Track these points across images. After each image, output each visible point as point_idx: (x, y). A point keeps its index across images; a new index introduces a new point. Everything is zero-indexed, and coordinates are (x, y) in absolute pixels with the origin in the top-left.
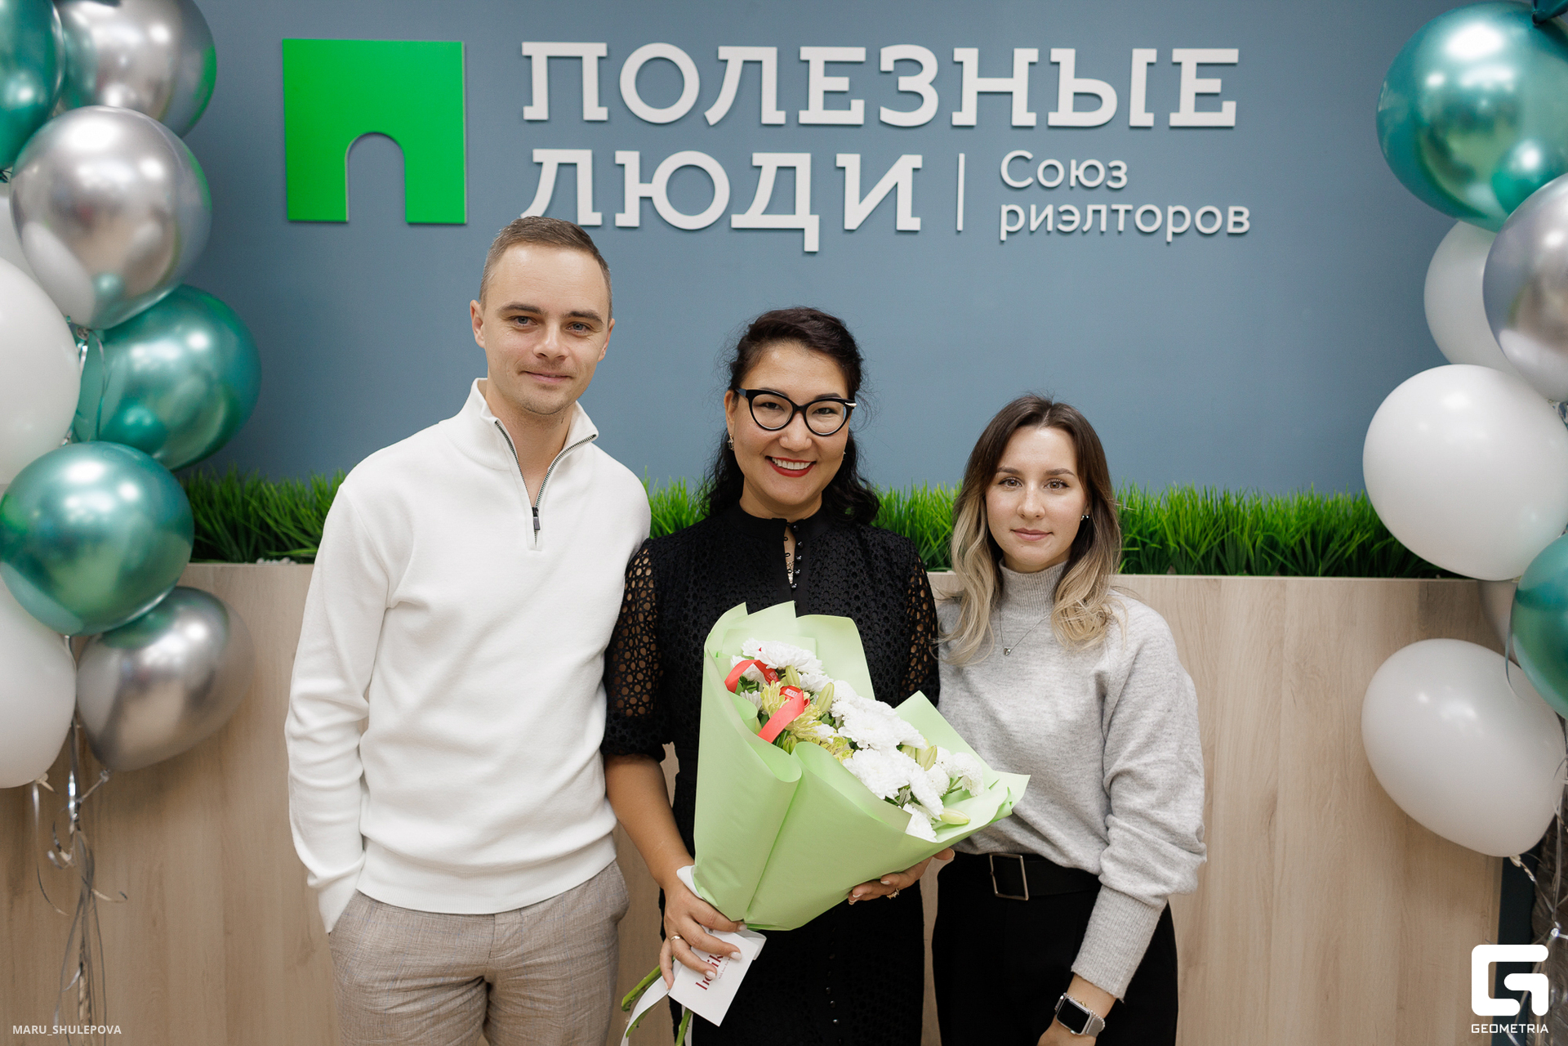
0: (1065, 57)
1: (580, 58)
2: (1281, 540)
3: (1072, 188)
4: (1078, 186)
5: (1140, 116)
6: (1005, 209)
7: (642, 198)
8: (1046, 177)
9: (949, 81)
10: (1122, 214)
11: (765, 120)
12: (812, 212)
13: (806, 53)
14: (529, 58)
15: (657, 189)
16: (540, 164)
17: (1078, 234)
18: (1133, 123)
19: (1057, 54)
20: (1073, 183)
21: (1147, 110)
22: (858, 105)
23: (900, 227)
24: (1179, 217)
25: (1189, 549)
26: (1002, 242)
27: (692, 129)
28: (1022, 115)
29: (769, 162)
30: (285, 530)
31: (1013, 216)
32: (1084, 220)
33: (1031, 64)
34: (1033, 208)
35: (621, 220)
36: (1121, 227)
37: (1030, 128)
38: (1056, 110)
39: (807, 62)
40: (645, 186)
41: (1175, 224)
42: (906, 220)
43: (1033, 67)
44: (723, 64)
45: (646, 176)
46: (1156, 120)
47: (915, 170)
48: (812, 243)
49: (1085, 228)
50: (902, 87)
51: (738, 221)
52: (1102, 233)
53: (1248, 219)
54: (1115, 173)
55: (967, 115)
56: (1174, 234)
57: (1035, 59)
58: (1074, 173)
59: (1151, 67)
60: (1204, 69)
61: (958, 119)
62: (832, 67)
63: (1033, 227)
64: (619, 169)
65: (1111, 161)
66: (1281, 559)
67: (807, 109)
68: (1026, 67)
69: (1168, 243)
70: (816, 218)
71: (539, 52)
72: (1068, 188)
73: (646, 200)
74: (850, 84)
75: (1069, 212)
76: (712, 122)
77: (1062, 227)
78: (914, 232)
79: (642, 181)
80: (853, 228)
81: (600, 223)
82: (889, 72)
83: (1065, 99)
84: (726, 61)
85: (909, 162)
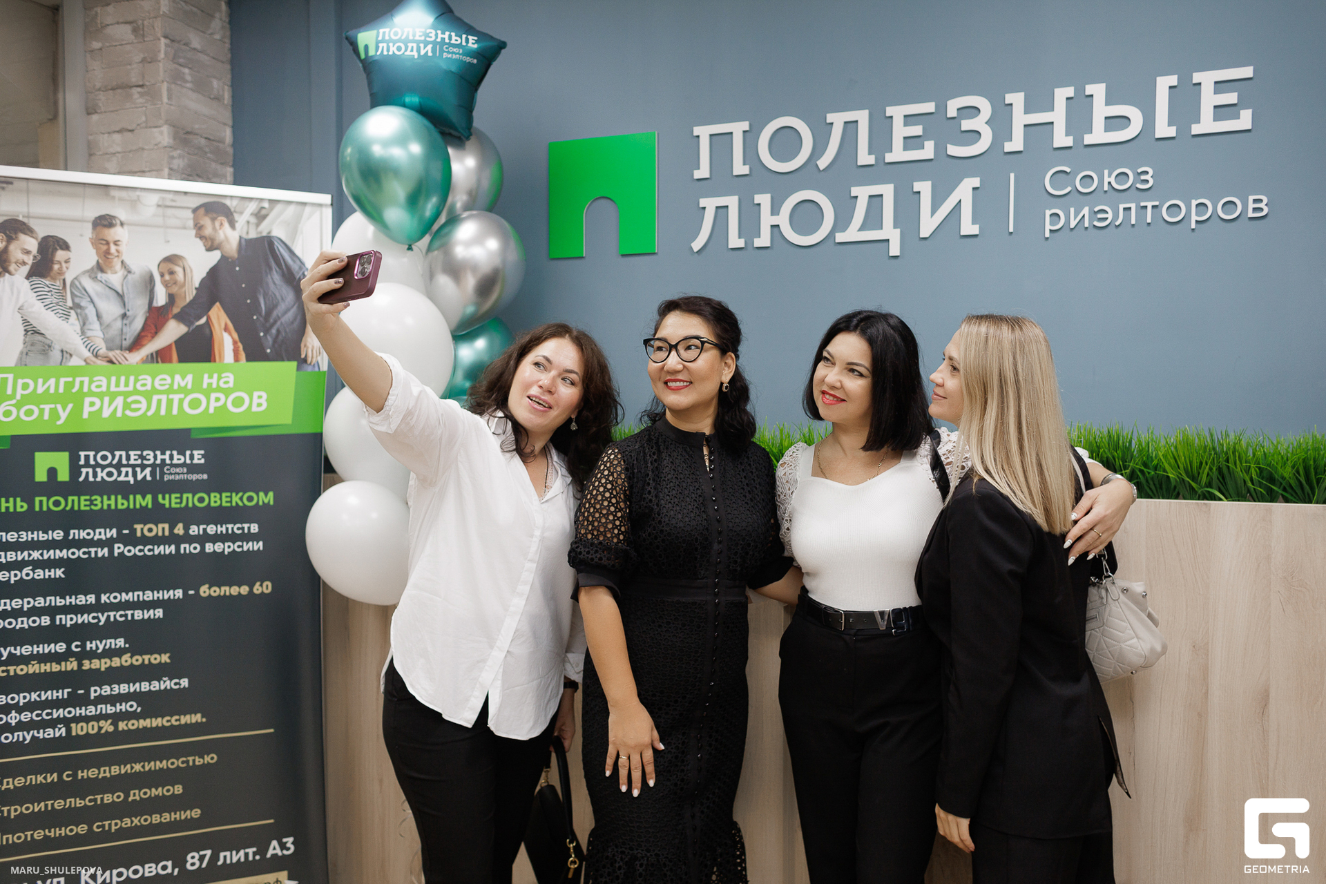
0: (1097, 90)
1: (731, 134)
3: (1104, 192)
4: (1111, 190)
5: (1164, 129)
6: (1048, 213)
7: (772, 226)
8: (1083, 185)
9: (1001, 121)
10: (1149, 209)
11: (860, 163)
12: (895, 226)
13: (890, 111)
14: (697, 137)
15: (783, 219)
16: (704, 208)
17: (1112, 227)
18: (1158, 135)
19: (1089, 89)
20: (1106, 188)
21: (1170, 124)
22: (929, 146)
23: (963, 233)
24: (1202, 208)
26: (1047, 238)
27: (808, 175)
28: (1061, 139)
29: (862, 193)
31: (1055, 218)
32: (1116, 216)
33: (1069, 99)
34: (1072, 210)
35: (758, 243)
36: (1149, 220)
37: (1068, 148)
38: (1091, 132)
39: (891, 117)
40: (775, 217)
41: (1198, 214)
42: (968, 227)
43: (1070, 101)
44: (830, 126)
45: (775, 211)
46: (1178, 131)
47: (974, 189)
48: (895, 250)
49: (1117, 223)
50: (963, 129)
51: (840, 237)
52: (1133, 225)
53: (1266, 205)
54: (1143, 177)
55: (1015, 144)
56: (1198, 222)
57: (1072, 95)
58: (1106, 180)
59: (1173, 90)
61: (1009, 147)
62: (909, 119)
63: (1072, 225)
64: (758, 207)
65: (1139, 168)
67: (890, 151)
68: (1064, 101)
69: (1191, 230)
70: (898, 231)
71: (704, 132)
72: (1101, 193)
74: (924, 129)
75: (1106, 212)
76: (821, 169)
77: (1096, 224)
78: (976, 236)
79: (772, 214)
80: (927, 236)
81: (743, 246)
82: (953, 118)
83: (1098, 123)
84: (831, 124)
85: (969, 184)
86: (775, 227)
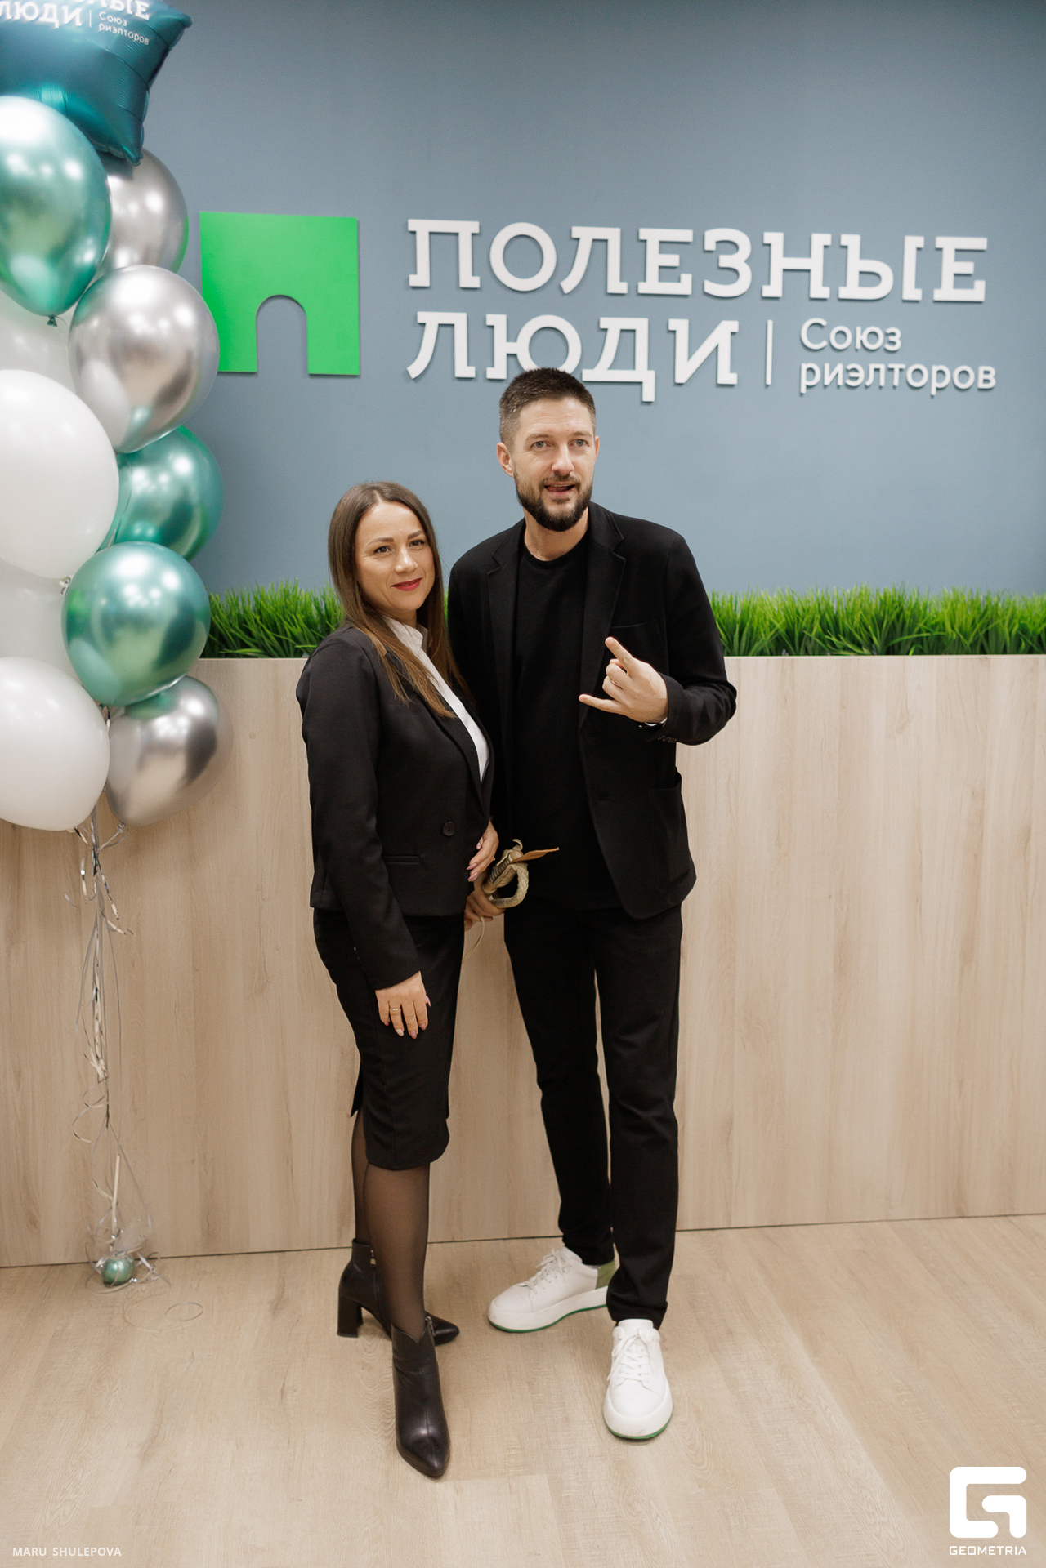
0: (852, 241)
1: (458, 234)
2: (1031, 628)
3: (857, 350)
4: (863, 349)
5: (911, 292)
6: (805, 367)
7: (509, 355)
8: (837, 341)
9: (760, 258)
10: (897, 372)
11: (610, 290)
12: (649, 368)
13: (644, 233)
14: (414, 233)
15: (521, 347)
16: (423, 325)
17: (864, 386)
18: (906, 297)
19: (846, 239)
20: (858, 346)
21: (917, 286)
22: (686, 279)
23: (720, 381)
24: (941, 375)
25: (962, 637)
26: (802, 394)
27: (549, 297)
28: (818, 289)
29: (613, 325)
30: (233, 632)
31: (811, 373)
32: (867, 377)
33: (826, 247)
34: (827, 366)
35: (492, 373)
36: (896, 383)
37: (825, 299)
38: (845, 284)
39: (645, 241)
40: (511, 344)
41: (939, 381)
42: (726, 375)
43: (827, 249)
44: (576, 242)
45: (512, 336)
46: (924, 294)
47: (733, 334)
48: (649, 394)
49: (868, 383)
50: (722, 264)
51: (588, 375)
52: (881, 387)
53: (994, 378)
54: (892, 338)
55: (774, 289)
56: (938, 389)
57: (828, 242)
58: (859, 338)
59: (919, 252)
60: (960, 253)
61: (768, 291)
62: (666, 246)
63: (827, 382)
64: (490, 330)
65: (888, 328)
66: (1031, 643)
67: (644, 280)
68: (822, 249)
69: (932, 396)
70: (652, 373)
71: (422, 228)
72: (854, 350)
74: (681, 260)
75: (855, 370)
76: (566, 292)
77: (850, 382)
78: (732, 386)
79: (508, 340)
80: (683, 382)
81: (472, 375)
82: (710, 252)
83: (853, 276)
84: (578, 239)
85: (729, 326)
86: (512, 356)
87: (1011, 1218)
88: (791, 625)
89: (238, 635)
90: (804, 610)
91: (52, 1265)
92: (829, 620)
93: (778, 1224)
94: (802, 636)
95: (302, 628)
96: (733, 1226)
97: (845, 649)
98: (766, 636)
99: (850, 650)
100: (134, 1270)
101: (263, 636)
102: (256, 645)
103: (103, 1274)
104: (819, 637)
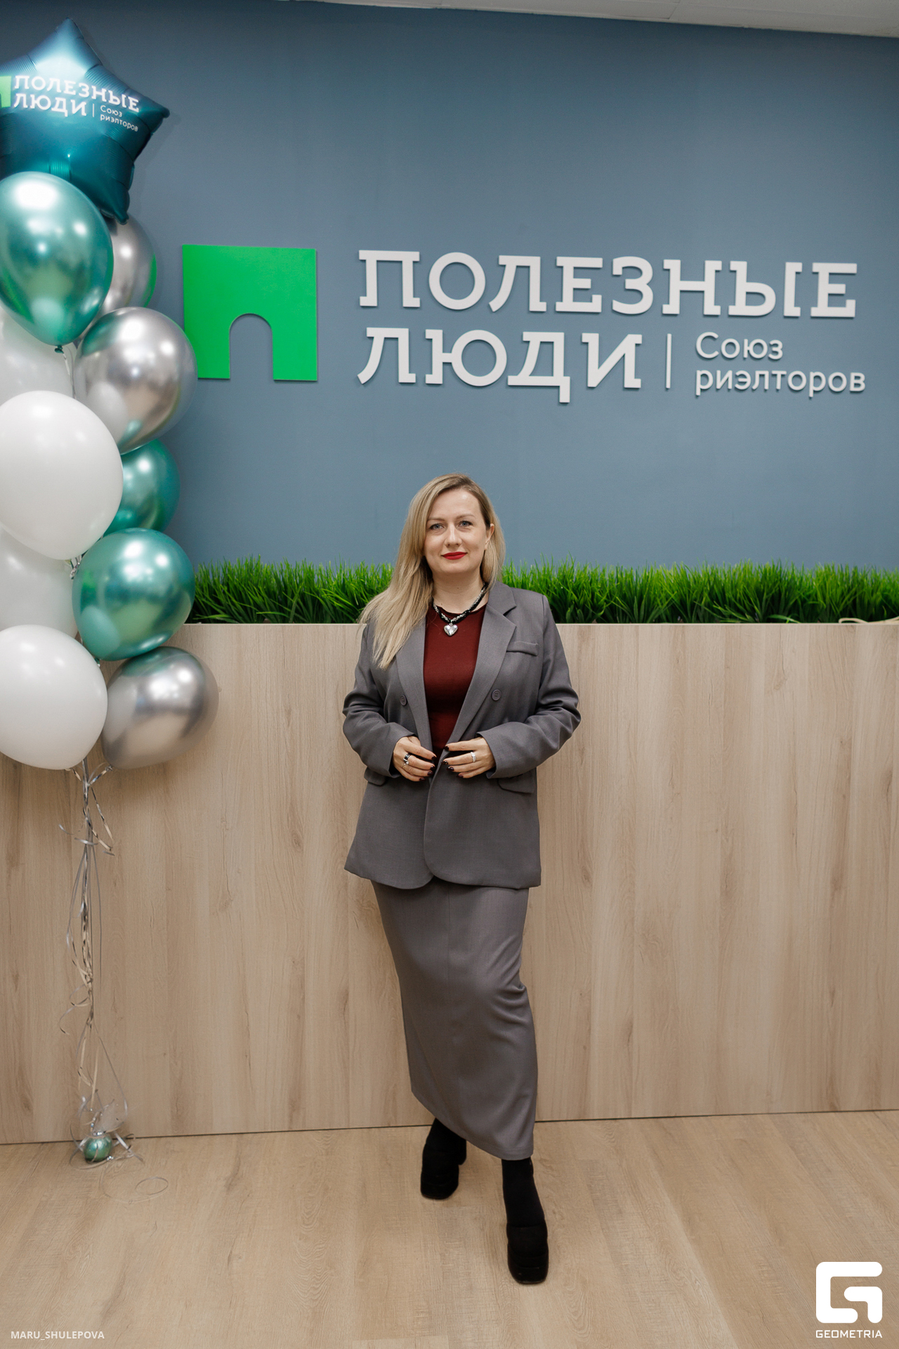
0: (740, 267)
1: (401, 262)
3: (745, 359)
4: (750, 358)
5: (791, 309)
6: (699, 373)
7: (444, 363)
8: (727, 351)
9: (660, 282)
10: (779, 378)
11: (532, 309)
12: (565, 375)
13: (561, 261)
14: (364, 261)
15: (455, 357)
16: (372, 338)
17: (749, 392)
18: (786, 314)
19: (734, 265)
20: (746, 355)
21: (796, 305)
22: (597, 299)
23: (626, 386)
24: (817, 380)
25: (833, 606)
26: (697, 396)
27: (479, 315)
28: (711, 308)
29: (534, 338)
30: (204, 600)
31: (704, 378)
32: (753, 381)
33: (717, 271)
34: (719, 373)
35: (430, 379)
36: (779, 387)
37: (716, 316)
38: (734, 304)
39: (562, 267)
40: (447, 355)
41: (815, 385)
42: (631, 381)
43: (718, 273)
44: (502, 268)
45: (447, 348)
46: (802, 312)
47: (637, 345)
48: (565, 396)
49: (754, 387)
50: (628, 287)
51: (512, 381)
52: (766, 390)
53: (864, 382)
54: (775, 349)
55: (673, 307)
56: (815, 392)
57: (719, 268)
58: (746, 348)
59: (798, 275)
60: (834, 277)
61: (667, 309)
62: (579, 272)
63: (719, 385)
64: (428, 342)
65: (773, 339)
67: (561, 300)
68: (714, 273)
69: (810, 398)
70: (568, 379)
71: (371, 257)
72: (742, 359)
73: (447, 365)
74: (592, 284)
75: (743, 376)
76: (494, 309)
77: (738, 386)
78: (636, 389)
79: (444, 351)
80: (594, 385)
81: (414, 381)
82: (619, 276)
83: (741, 297)
84: (504, 266)
85: (633, 339)
87: (878, 1113)
88: (683, 595)
89: (209, 603)
90: (695, 582)
91: (43, 1143)
92: (717, 591)
93: (673, 1115)
94: (693, 605)
95: (263, 598)
96: (633, 1116)
97: (731, 617)
98: (662, 604)
99: (735, 618)
100: (111, 1148)
101: (230, 604)
102: (224, 611)
103: (85, 1152)
104: (708, 606)
